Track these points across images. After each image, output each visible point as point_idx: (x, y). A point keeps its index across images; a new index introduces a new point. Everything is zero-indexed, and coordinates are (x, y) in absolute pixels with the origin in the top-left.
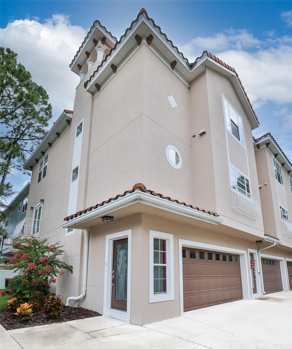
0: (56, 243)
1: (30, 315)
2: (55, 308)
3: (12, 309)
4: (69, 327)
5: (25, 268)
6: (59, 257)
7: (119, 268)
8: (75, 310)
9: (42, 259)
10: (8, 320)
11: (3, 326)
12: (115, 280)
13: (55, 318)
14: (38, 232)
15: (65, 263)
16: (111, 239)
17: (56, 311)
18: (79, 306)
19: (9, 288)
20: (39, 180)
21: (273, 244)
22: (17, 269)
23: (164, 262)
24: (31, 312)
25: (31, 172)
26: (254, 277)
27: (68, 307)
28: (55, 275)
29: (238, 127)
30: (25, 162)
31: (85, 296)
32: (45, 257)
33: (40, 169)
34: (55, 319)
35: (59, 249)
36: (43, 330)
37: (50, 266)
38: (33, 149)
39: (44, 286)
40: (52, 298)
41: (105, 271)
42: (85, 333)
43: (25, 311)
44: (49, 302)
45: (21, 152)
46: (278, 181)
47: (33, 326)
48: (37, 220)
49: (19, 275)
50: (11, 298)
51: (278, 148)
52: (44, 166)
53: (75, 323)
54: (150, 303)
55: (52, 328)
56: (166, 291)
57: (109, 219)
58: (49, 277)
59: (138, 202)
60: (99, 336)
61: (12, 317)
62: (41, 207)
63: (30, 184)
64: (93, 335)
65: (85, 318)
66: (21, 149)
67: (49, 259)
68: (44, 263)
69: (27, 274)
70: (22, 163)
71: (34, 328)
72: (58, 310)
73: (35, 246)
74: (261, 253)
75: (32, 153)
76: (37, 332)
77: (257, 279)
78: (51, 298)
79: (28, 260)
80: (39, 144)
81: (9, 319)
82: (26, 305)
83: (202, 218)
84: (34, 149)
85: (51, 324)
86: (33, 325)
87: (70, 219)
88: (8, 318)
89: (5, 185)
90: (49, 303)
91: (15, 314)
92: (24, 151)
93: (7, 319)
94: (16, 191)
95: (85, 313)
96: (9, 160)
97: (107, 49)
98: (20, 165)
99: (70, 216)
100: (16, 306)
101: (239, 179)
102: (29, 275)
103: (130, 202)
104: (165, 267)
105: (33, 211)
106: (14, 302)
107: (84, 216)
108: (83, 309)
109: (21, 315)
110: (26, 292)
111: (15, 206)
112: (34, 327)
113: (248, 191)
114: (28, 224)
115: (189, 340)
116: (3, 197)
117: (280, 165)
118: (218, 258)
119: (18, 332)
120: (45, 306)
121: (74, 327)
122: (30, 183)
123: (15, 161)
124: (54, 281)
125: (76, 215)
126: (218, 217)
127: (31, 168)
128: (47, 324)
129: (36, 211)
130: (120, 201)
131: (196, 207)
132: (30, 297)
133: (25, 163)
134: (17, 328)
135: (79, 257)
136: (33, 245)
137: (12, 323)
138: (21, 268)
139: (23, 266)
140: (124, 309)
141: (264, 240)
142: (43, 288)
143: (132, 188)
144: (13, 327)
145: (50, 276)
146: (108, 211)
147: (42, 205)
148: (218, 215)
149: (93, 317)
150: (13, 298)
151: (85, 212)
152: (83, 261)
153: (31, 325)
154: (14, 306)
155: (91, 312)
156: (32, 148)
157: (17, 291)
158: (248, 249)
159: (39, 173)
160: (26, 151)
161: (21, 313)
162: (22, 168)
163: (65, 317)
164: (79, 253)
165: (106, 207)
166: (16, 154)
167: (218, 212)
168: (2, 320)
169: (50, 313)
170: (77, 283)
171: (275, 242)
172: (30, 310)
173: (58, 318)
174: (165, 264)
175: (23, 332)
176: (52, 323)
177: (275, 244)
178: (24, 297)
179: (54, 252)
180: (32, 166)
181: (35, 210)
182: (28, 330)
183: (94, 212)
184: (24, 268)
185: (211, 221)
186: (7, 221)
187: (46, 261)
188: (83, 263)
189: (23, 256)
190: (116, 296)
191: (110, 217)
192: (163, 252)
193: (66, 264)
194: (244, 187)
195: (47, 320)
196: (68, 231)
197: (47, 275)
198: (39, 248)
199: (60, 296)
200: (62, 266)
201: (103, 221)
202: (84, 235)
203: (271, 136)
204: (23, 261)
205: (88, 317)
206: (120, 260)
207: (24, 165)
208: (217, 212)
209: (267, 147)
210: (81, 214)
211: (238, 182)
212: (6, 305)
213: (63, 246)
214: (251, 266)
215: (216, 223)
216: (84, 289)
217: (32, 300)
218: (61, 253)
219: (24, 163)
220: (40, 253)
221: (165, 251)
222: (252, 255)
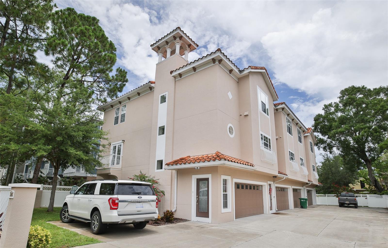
7: (201, 194)
12: (198, 201)
16: (195, 178)
20: (116, 123)
21: (283, 178)
26: (271, 200)
29: (265, 105)
31: (176, 211)
33: (116, 114)
41: (192, 196)
46: (289, 133)
48: (116, 155)
51: (289, 110)
52: (121, 113)
54: (222, 213)
56: (227, 207)
62: (121, 145)
74: (275, 184)
83: (247, 169)
97: (182, 43)
103: (218, 164)
104: (227, 194)
113: (270, 146)
117: (291, 121)
118: (250, 188)
126: (254, 167)
127: (104, 110)
129: (115, 147)
135: (170, 187)
140: (207, 217)
141: (278, 176)
148: (254, 165)
158: (268, 181)
159: (116, 117)
164: (170, 184)
167: (254, 163)
170: (168, 203)
174: (226, 192)
177: (285, 178)
180: (105, 108)
181: (112, 146)
185: (251, 169)
190: (199, 210)
194: (267, 145)
201: (195, 169)
203: (285, 104)
209: (282, 111)
211: (264, 142)
214: (269, 192)
215: (253, 170)
216: (175, 206)
221: (227, 185)
222: (270, 185)
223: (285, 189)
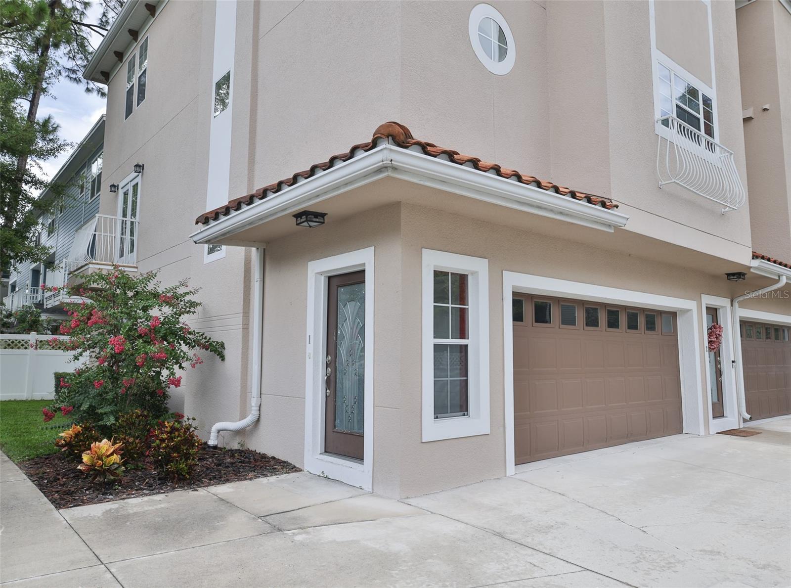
0: (178, 284)
1: (116, 469)
2: (178, 453)
3: (70, 454)
4: (215, 502)
5: (101, 349)
6: (187, 321)
7: (343, 351)
8: (233, 456)
9: (143, 325)
10: (62, 483)
11: (47, 497)
12: (332, 379)
13: (181, 477)
14: (132, 251)
15: (204, 336)
16: (321, 274)
17: (183, 460)
18: (242, 445)
19: (62, 402)
20: (129, 111)
21: (778, 281)
22: (79, 350)
23: (463, 334)
24: (118, 462)
25: (105, 88)
26: (719, 373)
27: (215, 447)
28: (181, 367)
30: (87, 59)
31: (258, 420)
32: (152, 321)
33: (129, 80)
34: (180, 480)
35: (187, 298)
36: (150, 508)
37: (165, 343)
38: (107, 22)
39: (153, 394)
40: (171, 428)
41: (307, 358)
42: (254, 519)
43: (102, 461)
44: (165, 436)
45: (75, 30)
47: (124, 499)
48: (128, 219)
49: (87, 368)
50: (69, 426)
52: (138, 73)
53: (232, 490)
54: (423, 441)
55: (172, 504)
56: (467, 411)
57: (315, 220)
58: (165, 373)
59: (388, 177)
60: (292, 527)
61: (72, 475)
62: (137, 184)
63: (104, 121)
64: (275, 524)
65: (256, 477)
66: (73, 22)
67: (163, 324)
68: (149, 336)
69: (107, 363)
70: (79, 62)
71: (126, 503)
72: (187, 459)
73: (124, 291)
74: (739, 307)
75: (105, 33)
76: (135, 513)
77: (725, 378)
78: (169, 428)
79: (109, 328)
80: (122, 5)
81: (64, 480)
82: (104, 445)
83: (567, 215)
84: (111, 21)
85: (171, 494)
86: (125, 496)
87: (211, 221)
88: (62, 478)
89: (38, 124)
90: (162, 440)
91: (79, 467)
92: (84, 28)
93: (59, 479)
94: (69, 142)
95: (258, 464)
96: (42, 53)
98: (76, 68)
99: (211, 212)
100: (80, 446)
101: (682, 98)
102: (112, 366)
103: (366, 176)
104: (466, 346)
105: (117, 194)
106: (75, 438)
107: (247, 214)
108: (253, 453)
109: (95, 471)
110: (108, 409)
111: (68, 183)
112: (126, 500)
113: (709, 131)
114: (105, 231)
115: (524, 543)
116: (35, 159)
118: (613, 323)
119: (85, 515)
120: (155, 448)
121: (228, 503)
122: (104, 118)
123: (60, 56)
124: (177, 383)
125: (227, 211)
126: (615, 211)
127: (105, 77)
128: (159, 493)
129: (126, 194)
130: (341, 171)
131: (550, 185)
132: (118, 424)
133: (88, 62)
134: (83, 503)
135: (239, 319)
136: (118, 290)
137: (72, 489)
138: (92, 350)
139: (96, 344)
140: (357, 455)
141: (752, 270)
142: (152, 398)
143: (372, 138)
144: (75, 499)
145: (167, 368)
146: (310, 199)
147: (138, 180)
148: (614, 203)
149: (278, 474)
150: (74, 424)
151: (250, 200)
152: (250, 329)
153: (117, 495)
154: (76, 446)
155: (272, 462)
156: (104, 19)
157: (82, 409)
158: (702, 295)
159: (128, 92)
160: (88, 26)
161: (93, 465)
162: (80, 75)
163: (206, 475)
164: (240, 308)
165: (305, 188)
166: (61, 36)
167: (615, 197)
168: (46, 481)
169: (167, 466)
170: (236, 386)
171: (784, 277)
172: (116, 458)
173: (188, 476)
174: (464, 338)
175: (99, 515)
176: (173, 489)
177: (784, 280)
178: (101, 423)
179: (173, 308)
180: (106, 69)
181: (121, 192)
182: (110, 510)
183: (274, 202)
184: (97, 350)
185: (596, 222)
186: (53, 221)
187: (154, 330)
188: (250, 335)
189: (93, 319)
190: (338, 421)
191: (317, 215)
192: (460, 308)
193: (206, 337)
194: (695, 122)
195: (160, 482)
196: (211, 251)
197: (158, 367)
198: (135, 296)
199: (194, 419)
200: (197, 343)
201: (297, 224)
202: (252, 261)
204: (96, 331)
205: (266, 476)
206: (346, 329)
207: (85, 66)
208: (613, 197)
210: (238, 208)
211: (677, 106)
212: (57, 445)
213: (197, 290)
214: (710, 342)
215: (609, 226)
216: (254, 402)
217: (123, 432)
218: (192, 309)
219: (85, 63)
220: (138, 311)
221: (466, 304)
222: (713, 312)
223: (784, 331)
